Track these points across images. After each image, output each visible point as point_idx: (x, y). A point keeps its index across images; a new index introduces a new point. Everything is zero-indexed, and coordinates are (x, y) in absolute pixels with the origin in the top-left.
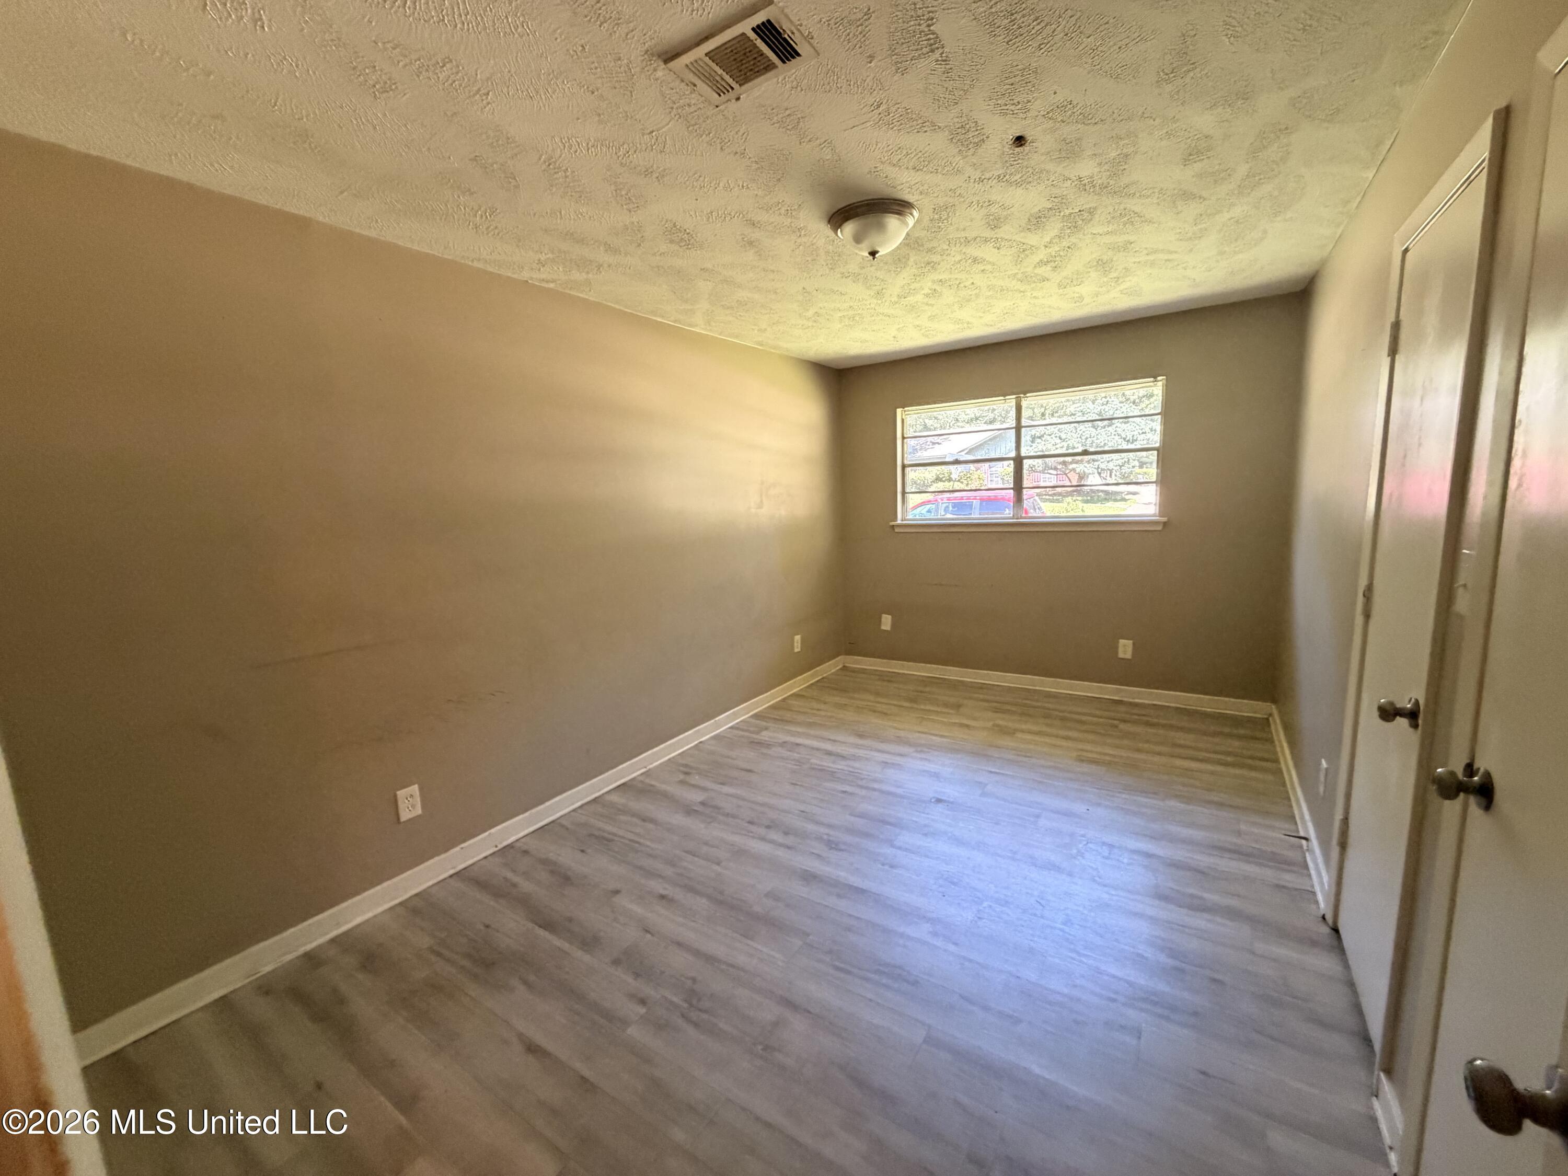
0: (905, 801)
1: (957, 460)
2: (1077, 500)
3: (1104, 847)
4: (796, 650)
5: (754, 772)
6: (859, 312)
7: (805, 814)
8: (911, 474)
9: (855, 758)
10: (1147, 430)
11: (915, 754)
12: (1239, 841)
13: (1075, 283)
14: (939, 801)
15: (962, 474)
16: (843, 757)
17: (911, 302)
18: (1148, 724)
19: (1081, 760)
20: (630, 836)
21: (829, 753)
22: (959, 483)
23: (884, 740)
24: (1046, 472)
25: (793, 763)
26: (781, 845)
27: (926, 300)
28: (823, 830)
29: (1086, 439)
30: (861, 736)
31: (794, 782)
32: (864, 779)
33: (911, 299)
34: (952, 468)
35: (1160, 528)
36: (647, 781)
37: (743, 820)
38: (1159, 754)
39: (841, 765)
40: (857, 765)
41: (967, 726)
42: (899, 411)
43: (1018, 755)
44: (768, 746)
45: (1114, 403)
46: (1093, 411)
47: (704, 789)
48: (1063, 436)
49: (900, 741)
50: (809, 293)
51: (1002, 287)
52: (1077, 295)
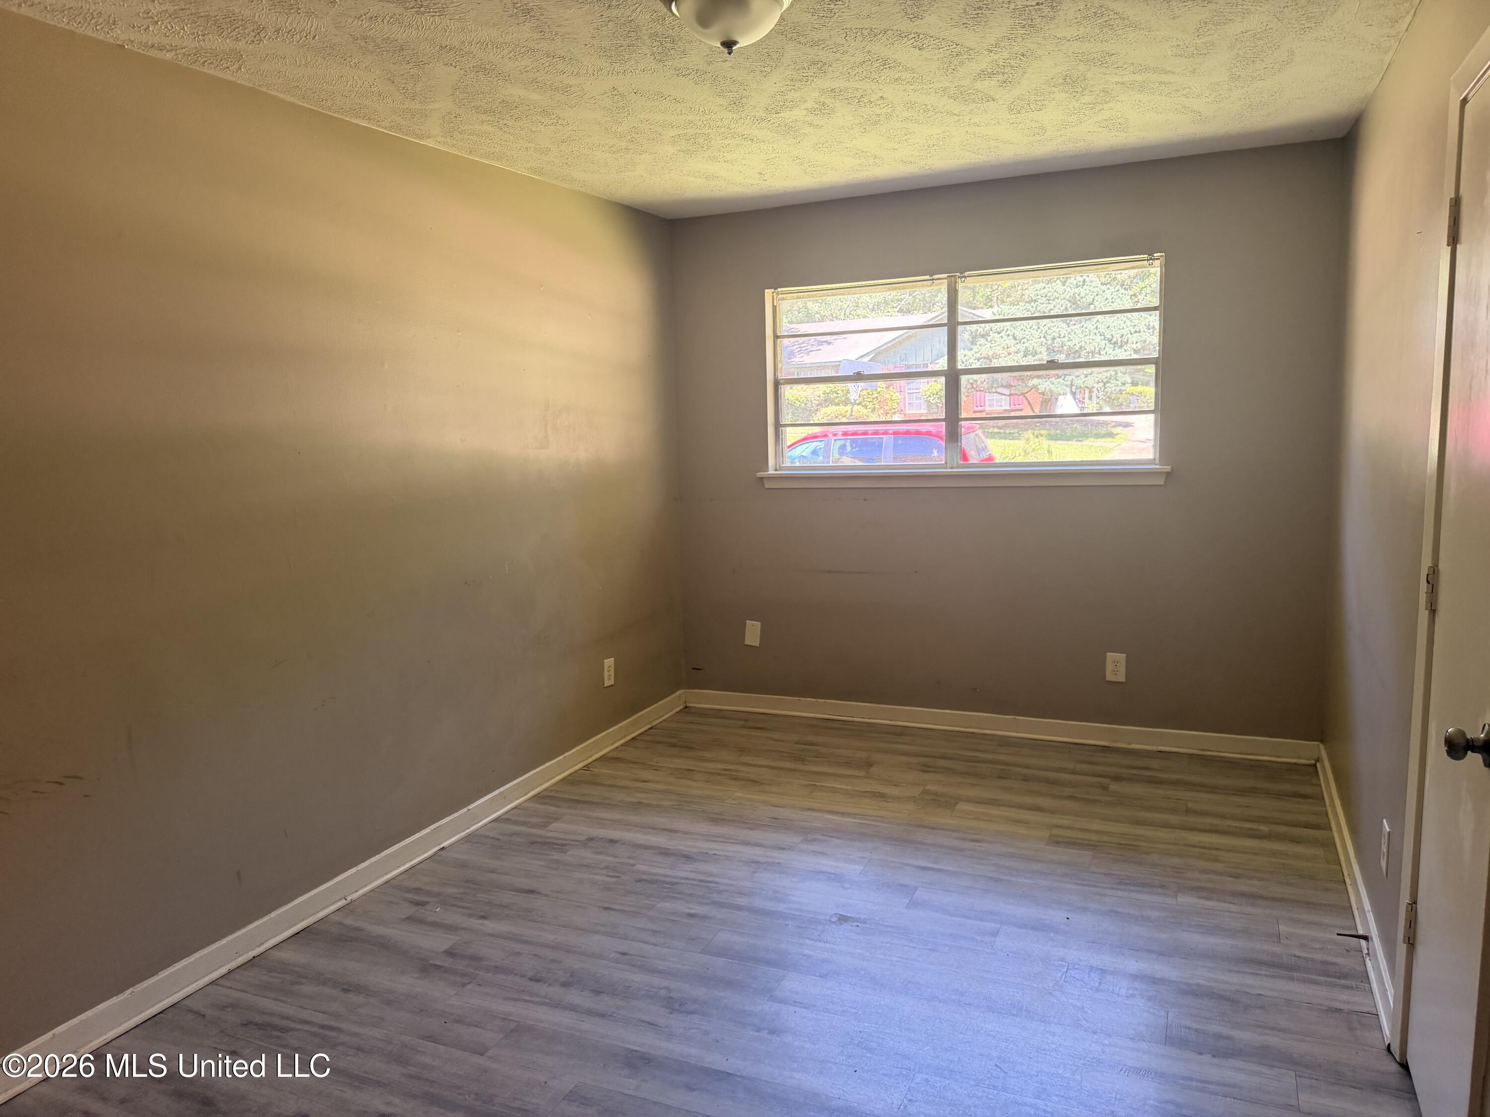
0: (790, 923)
1: (858, 373)
2: (1042, 435)
3: (1092, 974)
4: (607, 683)
5: (539, 893)
6: (704, 131)
7: (628, 957)
8: (789, 393)
9: (706, 857)
10: (1142, 327)
11: (804, 846)
12: (1277, 949)
13: (1033, 106)
14: (843, 919)
15: (865, 392)
16: (688, 857)
17: (787, 121)
18: (1150, 781)
19: (1056, 842)
20: (320, 1019)
21: (665, 853)
22: (860, 407)
23: (754, 826)
24: (994, 390)
25: (604, 872)
26: (590, 1012)
27: (809, 119)
28: (657, 981)
29: (1054, 339)
30: (715, 820)
31: (606, 905)
32: (725, 891)
33: (787, 115)
34: (851, 386)
35: (1161, 481)
36: (349, 921)
37: (522, 976)
38: (1166, 825)
39: (684, 871)
40: (711, 868)
41: (882, 796)
42: (768, 293)
43: (963, 839)
44: (561, 846)
45: (1094, 284)
46: (1062, 296)
47: (451, 928)
48: (1019, 335)
49: (780, 825)
50: (622, 95)
51: (926, 105)
52: (1037, 125)
